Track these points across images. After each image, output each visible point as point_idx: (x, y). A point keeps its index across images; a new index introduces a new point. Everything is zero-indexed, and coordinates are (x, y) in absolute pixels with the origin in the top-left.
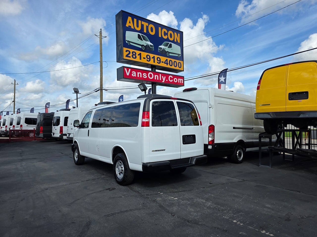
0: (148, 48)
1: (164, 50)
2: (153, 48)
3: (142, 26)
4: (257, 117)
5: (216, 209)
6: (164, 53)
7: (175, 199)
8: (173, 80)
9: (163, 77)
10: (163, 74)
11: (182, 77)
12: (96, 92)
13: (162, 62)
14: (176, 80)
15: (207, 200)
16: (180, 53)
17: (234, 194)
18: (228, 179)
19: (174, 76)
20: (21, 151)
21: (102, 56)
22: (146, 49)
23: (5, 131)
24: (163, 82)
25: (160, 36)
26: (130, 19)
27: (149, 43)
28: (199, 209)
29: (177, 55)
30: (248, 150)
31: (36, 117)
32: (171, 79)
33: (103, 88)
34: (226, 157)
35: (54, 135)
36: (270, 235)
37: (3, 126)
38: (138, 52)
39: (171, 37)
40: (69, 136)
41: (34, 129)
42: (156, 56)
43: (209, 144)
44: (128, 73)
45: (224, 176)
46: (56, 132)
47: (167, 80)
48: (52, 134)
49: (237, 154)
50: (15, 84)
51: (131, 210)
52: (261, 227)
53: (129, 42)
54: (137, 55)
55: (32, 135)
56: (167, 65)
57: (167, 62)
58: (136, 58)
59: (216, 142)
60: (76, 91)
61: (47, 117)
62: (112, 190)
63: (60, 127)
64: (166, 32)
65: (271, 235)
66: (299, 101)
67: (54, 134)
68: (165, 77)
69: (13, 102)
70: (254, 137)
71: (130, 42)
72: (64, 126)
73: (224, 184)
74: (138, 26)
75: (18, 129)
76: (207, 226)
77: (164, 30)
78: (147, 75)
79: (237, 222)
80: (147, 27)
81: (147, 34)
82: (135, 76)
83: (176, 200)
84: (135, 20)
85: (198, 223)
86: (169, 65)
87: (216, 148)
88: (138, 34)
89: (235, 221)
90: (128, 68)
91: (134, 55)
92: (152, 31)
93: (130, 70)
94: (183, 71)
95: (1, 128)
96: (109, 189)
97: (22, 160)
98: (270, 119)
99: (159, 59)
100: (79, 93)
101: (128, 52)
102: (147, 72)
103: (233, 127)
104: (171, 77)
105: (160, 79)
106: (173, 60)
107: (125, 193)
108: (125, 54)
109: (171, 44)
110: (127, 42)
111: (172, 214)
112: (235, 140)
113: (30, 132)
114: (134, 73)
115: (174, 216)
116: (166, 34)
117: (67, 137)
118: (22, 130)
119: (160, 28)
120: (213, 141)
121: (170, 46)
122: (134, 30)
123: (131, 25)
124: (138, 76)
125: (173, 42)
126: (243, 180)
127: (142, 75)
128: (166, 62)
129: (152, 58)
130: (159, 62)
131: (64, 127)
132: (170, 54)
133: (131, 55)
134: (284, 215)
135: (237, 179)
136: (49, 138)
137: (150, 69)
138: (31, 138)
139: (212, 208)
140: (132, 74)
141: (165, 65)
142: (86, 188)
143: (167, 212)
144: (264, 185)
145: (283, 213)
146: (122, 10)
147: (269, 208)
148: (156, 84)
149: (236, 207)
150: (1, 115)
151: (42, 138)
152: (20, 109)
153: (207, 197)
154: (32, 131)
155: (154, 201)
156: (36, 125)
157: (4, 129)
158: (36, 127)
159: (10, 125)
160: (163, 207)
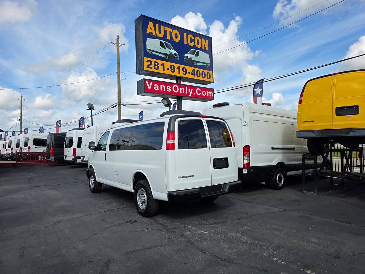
0: (172, 58)
1: (190, 59)
2: (178, 57)
3: (165, 32)
4: (300, 135)
5: (254, 244)
7: (206, 233)
8: (202, 94)
9: (189, 90)
10: (190, 87)
11: (212, 90)
12: (113, 107)
13: (189, 73)
14: (204, 93)
15: (243, 234)
16: (209, 62)
17: (273, 226)
18: (267, 209)
19: (203, 89)
20: (29, 176)
21: (119, 67)
22: (170, 58)
23: (11, 154)
24: (190, 95)
25: (186, 43)
26: (151, 24)
27: (174, 52)
28: (233, 245)
29: (205, 65)
30: (289, 173)
31: (46, 138)
32: (199, 92)
34: (264, 183)
35: (66, 158)
38: (160, 62)
39: (198, 44)
40: (83, 159)
41: (44, 151)
42: (182, 66)
43: (244, 168)
44: (149, 86)
45: (262, 204)
46: (68, 154)
47: (194, 94)
48: (64, 157)
49: (277, 179)
50: (21, 100)
51: (155, 246)
52: (306, 266)
53: (150, 51)
54: (159, 66)
55: (41, 158)
56: (194, 76)
57: (194, 73)
58: (158, 68)
59: (252, 165)
60: (91, 108)
61: (58, 137)
62: (133, 223)
63: (73, 149)
64: (193, 38)
66: (348, 117)
67: (66, 157)
68: (192, 90)
69: (19, 120)
70: (296, 159)
71: (152, 51)
72: (78, 147)
73: (262, 214)
74: (160, 33)
75: (26, 151)
76: (243, 265)
77: (190, 36)
78: (172, 89)
79: (278, 260)
80: (171, 33)
81: (171, 41)
82: (158, 90)
84: (157, 25)
85: (232, 262)
86: (196, 76)
87: (252, 172)
88: (161, 42)
89: (275, 259)
90: (149, 81)
91: (156, 65)
92: (176, 37)
93: (151, 83)
94: (213, 82)
95: (7, 150)
96: (130, 221)
97: (31, 188)
98: (314, 138)
99: (184, 70)
100: (94, 110)
101: (149, 63)
102: (171, 84)
103: (272, 148)
104: (198, 90)
105: (187, 93)
106: (201, 70)
107: (148, 226)
108: (146, 64)
109: (198, 52)
110: (148, 51)
111: (202, 251)
112: (274, 163)
113: (39, 154)
114: (156, 86)
115: (205, 253)
116: (192, 40)
117: (81, 161)
118: (30, 153)
119: (185, 34)
120: (249, 164)
121: (198, 54)
122: (156, 37)
123: (153, 31)
124: (161, 90)
125: (201, 49)
126: (285, 209)
127: (166, 89)
130: (185, 73)
131: (77, 149)
132: (198, 64)
133: (152, 66)
134: (333, 251)
135: (277, 208)
136: (61, 162)
137: (175, 82)
138: (41, 161)
139: (249, 244)
140: (155, 88)
141: (192, 77)
142: (103, 220)
143: (197, 249)
144: (309, 215)
145: (331, 249)
146: (142, 15)
147: (315, 243)
148: (181, 98)
149: (277, 242)
150: (7, 135)
151: (53, 161)
152: (27, 128)
153: (243, 230)
154: (41, 154)
155: (182, 235)
156: (45, 146)
157: (9, 151)
158: (45, 149)
159: (16, 148)
160: (192, 242)
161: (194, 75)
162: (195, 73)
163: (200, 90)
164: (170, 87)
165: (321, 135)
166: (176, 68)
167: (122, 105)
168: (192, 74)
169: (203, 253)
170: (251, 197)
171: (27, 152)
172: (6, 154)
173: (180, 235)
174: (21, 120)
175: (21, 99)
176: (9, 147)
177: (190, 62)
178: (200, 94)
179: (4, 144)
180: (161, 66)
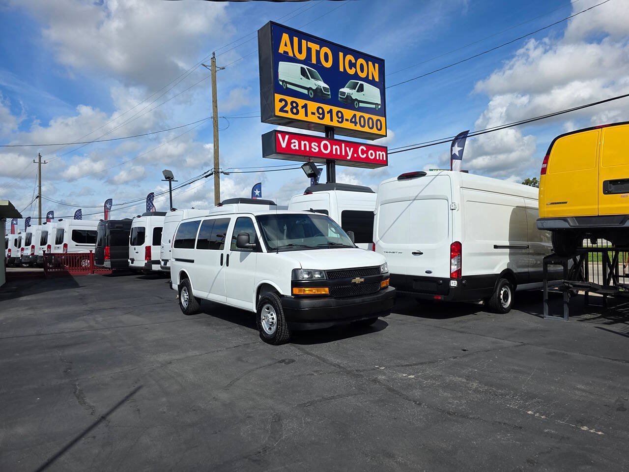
0: (320, 94)
1: (349, 97)
2: (329, 93)
3: (309, 50)
4: (542, 225)
5: (490, 393)
6: (350, 103)
7: (410, 377)
8: (367, 155)
9: (348, 149)
10: (349, 144)
11: (384, 149)
12: (206, 177)
13: (347, 120)
14: (372, 154)
15: (468, 378)
16: (379, 102)
17: (513, 367)
18: (493, 343)
19: (370, 147)
20: (77, 294)
21: (216, 107)
22: (317, 96)
23: (31, 257)
24: (349, 158)
25: (341, 69)
26: (285, 37)
27: (322, 84)
28: (459, 394)
29: (374, 106)
30: (520, 287)
31: (95, 229)
32: (363, 152)
33: (220, 170)
34: (481, 302)
35: (132, 263)
36: (597, 433)
37: (26, 246)
38: (301, 102)
39: (362, 70)
40: (165, 264)
41: (91, 251)
42: (335, 109)
43: (452, 278)
44: (284, 142)
45: (484, 336)
46: (137, 256)
47: (355, 155)
48: (129, 261)
49: (502, 296)
50: (40, 163)
51: (340, 396)
52: (578, 422)
53: (284, 83)
54: (299, 108)
55: (86, 263)
56: (356, 125)
57: (355, 119)
58: (297, 113)
59: (464, 273)
60: (169, 177)
61: (117, 227)
62: (288, 363)
63: (146, 247)
64: (353, 61)
65: (600, 433)
66: (624, 196)
67: (133, 260)
68: (352, 149)
69: (37, 198)
70: (529, 264)
71: (287, 83)
72: (154, 245)
73: (489, 350)
74: (300, 52)
76: (485, 421)
77: (349, 57)
78: (319, 147)
79: (535, 413)
80: (318, 53)
81: (318, 66)
82: (298, 149)
83: (413, 378)
84: (296, 39)
85: (467, 416)
86: (358, 125)
87: (464, 285)
88: (301, 67)
89: (529, 412)
90: (284, 133)
91: (295, 107)
92: (327, 60)
93: (287, 137)
94: (386, 136)
95: (23, 249)
96: (283, 361)
97: (92, 312)
98: (567, 229)
99: (340, 115)
100: (173, 181)
101: (283, 103)
102: (318, 140)
103: (494, 246)
104: (362, 150)
105: (343, 154)
106: (367, 116)
107: (316, 368)
108: (278, 105)
109: (362, 85)
110: (281, 83)
111: (415, 402)
112: (498, 270)
113: (83, 256)
114: (295, 142)
115: (420, 404)
116: (352, 65)
117: (161, 267)
118: (66, 254)
119: (341, 54)
120: (459, 271)
121: (361, 89)
122: (294, 60)
123: (289, 49)
124: (303, 149)
125: (366, 80)
126: (522, 344)
127: (310, 147)
128: (353, 120)
129: (328, 113)
130: (340, 120)
131: (153, 247)
132: (361, 105)
133: (288, 108)
134: (613, 401)
135: (510, 341)
136: (123, 269)
137: (323, 135)
138: (86, 268)
139: (483, 392)
140: (292, 146)
141: (351, 126)
142: (239, 359)
143: (407, 399)
144: (563, 352)
145: (610, 398)
146: (270, 21)
147: (584, 391)
148: (334, 162)
149: (525, 390)
150: (15, 224)
151: (108, 268)
152: (53, 211)
153: (467, 373)
154: (86, 256)
155: (375, 381)
156: (95, 243)
157: (28, 252)
158: (94, 247)
159: (41, 245)
160: (394, 390)
161: (356, 123)
162: (358, 121)
163: (365, 149)
164: (317, 144)
165: (578, 225)
166: (326, 113)
167: (222, 172)
168: (351, 122)
169: (418, 404)
170: (463, 325)
171: (62, 252)
172: (22, 255)
173: (373, 381)
174: (39, 197)
175: (40, 161)
176: (28, 243)
177: (349, 101)
178: (365, 155)
179: (16, 240)
180: (302, 108)
